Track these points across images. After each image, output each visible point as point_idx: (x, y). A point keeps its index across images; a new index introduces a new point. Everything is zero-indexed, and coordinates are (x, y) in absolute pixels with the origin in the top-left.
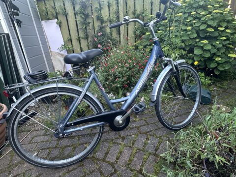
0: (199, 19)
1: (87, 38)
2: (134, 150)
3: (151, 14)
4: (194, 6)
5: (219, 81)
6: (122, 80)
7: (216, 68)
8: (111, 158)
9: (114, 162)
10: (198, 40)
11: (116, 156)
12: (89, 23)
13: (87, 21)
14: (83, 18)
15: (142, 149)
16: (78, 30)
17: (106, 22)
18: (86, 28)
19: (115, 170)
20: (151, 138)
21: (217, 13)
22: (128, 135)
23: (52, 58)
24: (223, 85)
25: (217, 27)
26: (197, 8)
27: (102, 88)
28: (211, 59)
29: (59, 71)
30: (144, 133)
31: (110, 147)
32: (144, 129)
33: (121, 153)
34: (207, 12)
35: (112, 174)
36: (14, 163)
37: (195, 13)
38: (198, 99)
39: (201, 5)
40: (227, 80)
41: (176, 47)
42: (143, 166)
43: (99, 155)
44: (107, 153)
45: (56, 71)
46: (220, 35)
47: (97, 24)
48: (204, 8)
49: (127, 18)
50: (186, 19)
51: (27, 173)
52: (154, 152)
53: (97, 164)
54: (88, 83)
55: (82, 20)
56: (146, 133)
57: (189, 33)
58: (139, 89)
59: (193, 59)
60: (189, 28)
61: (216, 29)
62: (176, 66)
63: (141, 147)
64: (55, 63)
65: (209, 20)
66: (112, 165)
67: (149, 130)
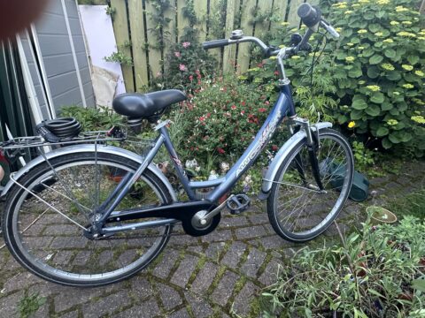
0: (372, 44)
1: (161, 48)
2: (222, 270)
3: (286, 21)
4: (366, 18)
5: (387, 160)
6: (217, 141)
7: (387, 137)
8: (180, 279)
9: (184, 287)
10: (362, 82)
11: (188, 277)
12: (168, 21)
13: (165, 16)
14: (157, 9)
15: (234, 268)
16: (146, 30)
17: (199, 23)
18: (161, 29)
19: (184, 302)
20: (252, 250)
21: (405, 37)
22: (213, 242)
23: (93, 78)
24: (393, 169)
25: (400, 62)
26: (370, 22)
27: (177, 160)
28: (380, 120)
29: (103, 108)
30: (242, 241)
31: (180, 259)
32: (244, 233)
33: (197, 272)
34: (388, 33)
35: (177, 308)
36: (11, 269)
37: (366, 31)
38: (344, 192)
39: (378, 19)
40: (401, 158)
41: (322, 93)
42: (232, 299)
43: (161, 271)
44: (173, 270)
45: (98, 108)
46: (403, 77)
47: (183, 24)
48: (384, 24)
49: (238, 32)
50: (347, 39)
51: (32, 289)
52: (255, 276)
53: (154, 286)
54: (154, 149)
55: (155, 13)
56: (245, 241)
57: (349, 67)
58: (243, 168)
59: (348, 115)
60: (350, 59)
61: (398, 66)
62: (314, 134)
63: (233, 265)
64: (97, 89)
65: (389, 48)
66: (181, 291)
67: (251, 236)
